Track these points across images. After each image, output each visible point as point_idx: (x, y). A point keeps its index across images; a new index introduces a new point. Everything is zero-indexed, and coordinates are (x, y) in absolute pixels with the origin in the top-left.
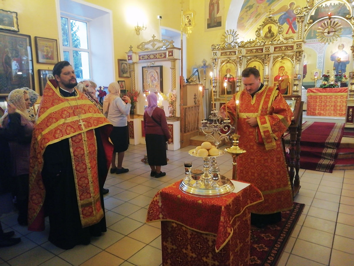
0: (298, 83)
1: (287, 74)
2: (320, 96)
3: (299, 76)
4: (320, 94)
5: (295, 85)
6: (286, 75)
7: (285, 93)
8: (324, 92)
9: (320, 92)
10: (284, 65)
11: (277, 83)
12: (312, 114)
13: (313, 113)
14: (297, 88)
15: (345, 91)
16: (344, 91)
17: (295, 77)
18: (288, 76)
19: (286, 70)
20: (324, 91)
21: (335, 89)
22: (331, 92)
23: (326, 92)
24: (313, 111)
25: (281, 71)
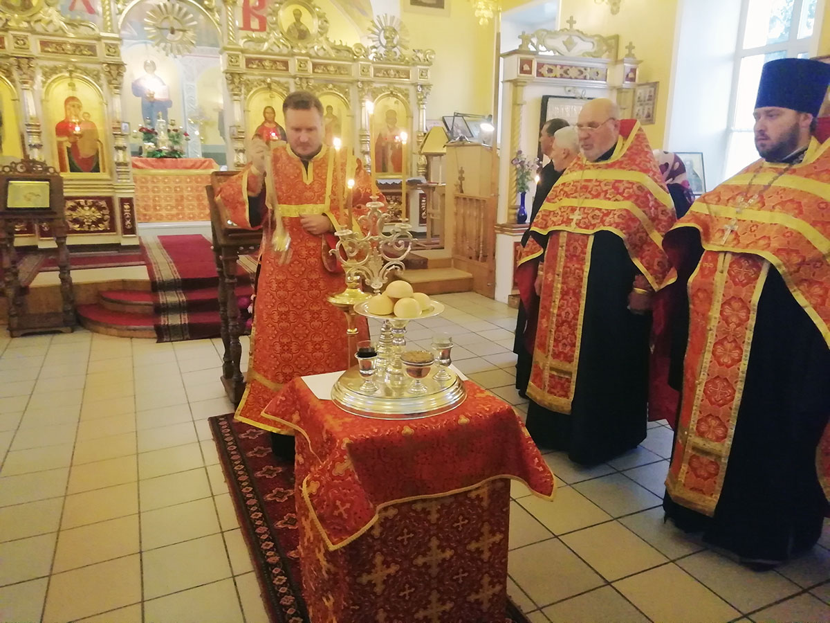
0: (125, 144)
1: (91, 119)
2: (154, 176)
3: (125, 126)
4: (154, 171)
5: (118, 148)
6: (87, 121)
7: (92, 169)
8: (162, 168)
9: (153, 167)
10: (78, 95)
11: (66, 141)
12: (142, 218)
13: (145, 215)
14: (124, 157)
15: (202, 167)
16: (201, 165)
17: (114, 128)
18: (93, 125)
19: (85, 108)
20: (161, 164)
21: (182, 161)
22: (176, 167)
23: (166, 168)
24: (146, 213)
25: (72, 109)
